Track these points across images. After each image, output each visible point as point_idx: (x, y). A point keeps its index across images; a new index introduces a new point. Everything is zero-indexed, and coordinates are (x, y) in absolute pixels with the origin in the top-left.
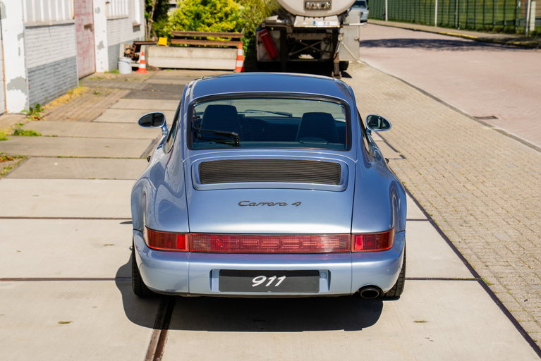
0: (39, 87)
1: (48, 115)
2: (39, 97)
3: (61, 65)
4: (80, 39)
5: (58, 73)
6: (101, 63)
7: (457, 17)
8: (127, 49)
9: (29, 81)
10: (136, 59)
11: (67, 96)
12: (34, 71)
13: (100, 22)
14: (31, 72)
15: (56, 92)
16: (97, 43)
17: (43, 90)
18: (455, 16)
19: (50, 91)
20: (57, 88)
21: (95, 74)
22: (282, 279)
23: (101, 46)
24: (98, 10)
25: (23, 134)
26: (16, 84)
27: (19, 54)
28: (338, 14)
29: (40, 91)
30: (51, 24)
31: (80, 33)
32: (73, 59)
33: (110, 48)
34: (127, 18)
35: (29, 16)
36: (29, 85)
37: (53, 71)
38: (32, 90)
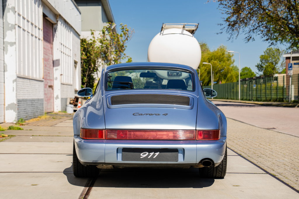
0: (23, 111)
1: (27, 124)
2: (23, 115)
3: (36, 101)
4: (46, 92)
5: (33, 105)
6: (57, 107)
7: (251, 95)
8: (71, 101)
9: (18, 106)
10: (76, 105)
11: (38, 118)
12: (21, 101)
13: (57, 85)
14: (19, 101)
15: (32, 115)
16: (55, 96)
17: (26, 112)
18: (250, 94)
19: (29, 114)
20: (33, 113)
21: (54, 113)
22: (157, 154)
23: (57, 97)
24: (56, 79)
25: (13, 129)
26: (10, 107)
27: (13, 91)
28: (186, 78)
29: (23, 113)
30: (31, 78)
31: (46, 89)
32: (42, 100)
33: (62, 99)
34: (72, 85)
35: (20, 71)
36: (18, 108)
37: (31, 104)
38: (19, 111)
